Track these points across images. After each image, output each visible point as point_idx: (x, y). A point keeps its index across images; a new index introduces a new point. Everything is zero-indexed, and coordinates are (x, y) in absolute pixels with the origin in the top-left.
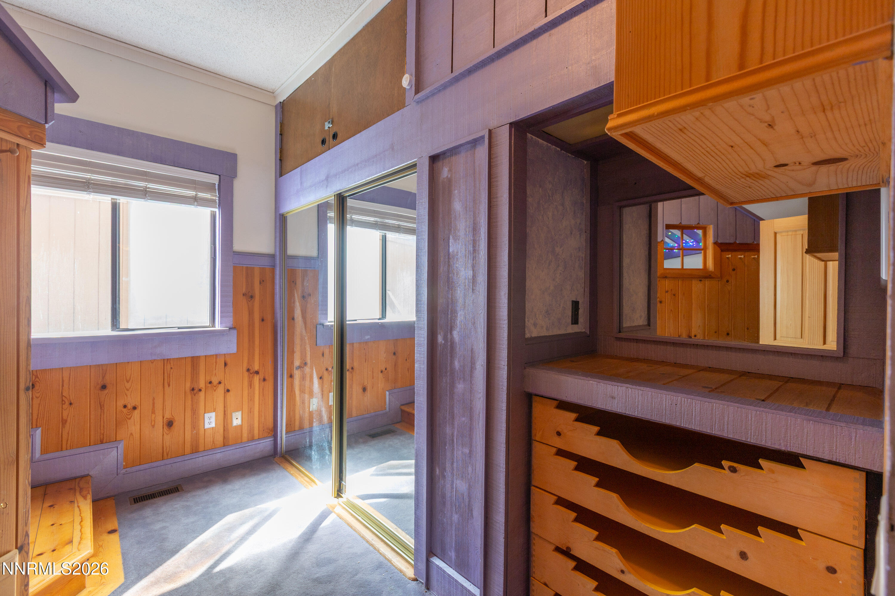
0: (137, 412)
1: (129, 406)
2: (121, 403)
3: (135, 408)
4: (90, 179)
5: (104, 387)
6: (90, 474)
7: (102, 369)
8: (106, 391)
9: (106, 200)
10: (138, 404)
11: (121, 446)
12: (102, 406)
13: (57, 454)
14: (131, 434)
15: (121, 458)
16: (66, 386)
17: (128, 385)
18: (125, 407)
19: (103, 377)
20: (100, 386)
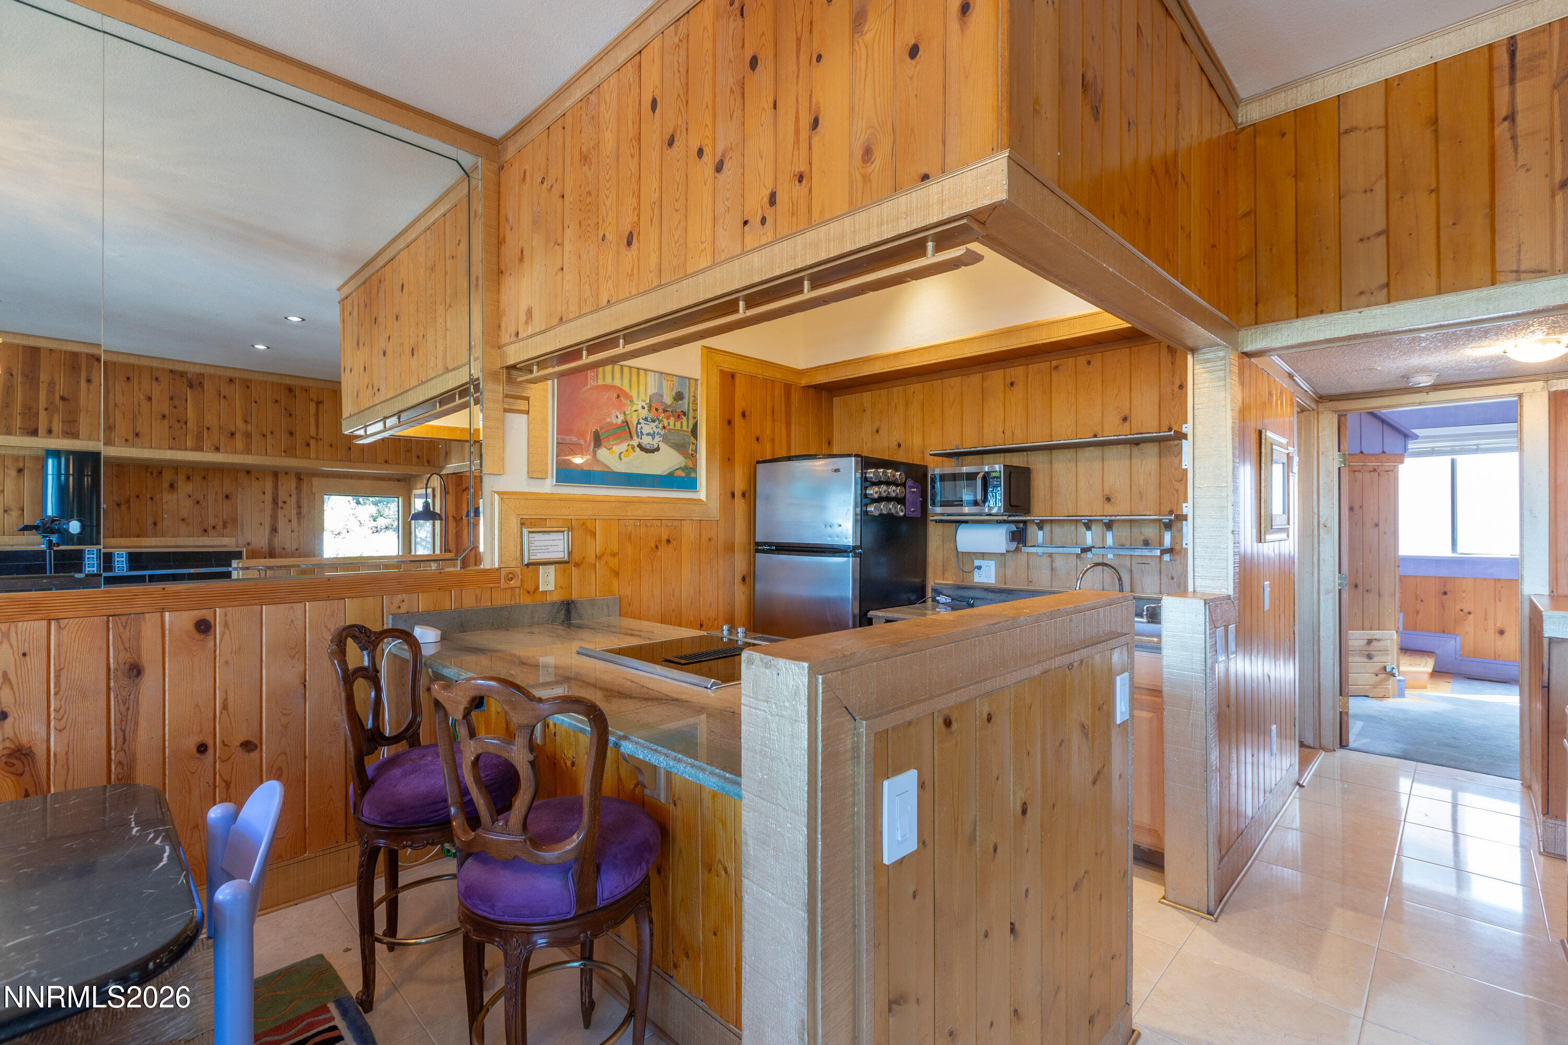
0: (1471, 616)
1: (1466, 611)
2: (1458, 607)
3: (1469, 613)
4: (1434, 447)
5: (1445, 593)
6: (1436, 651)
7: (1444, 580)
8: (1446, 597)
9: (1446, 460)
10: (1472, 610)
11: (1458, 638)
12: (1444, 607)
13: (1413, 632)
14: (1467, 632)
15: (1458, 647)
16: (1418, 588)
17: (1464, 595)
18: (1462, 610)
19: (1445, 586)
20: (1442, 592)
